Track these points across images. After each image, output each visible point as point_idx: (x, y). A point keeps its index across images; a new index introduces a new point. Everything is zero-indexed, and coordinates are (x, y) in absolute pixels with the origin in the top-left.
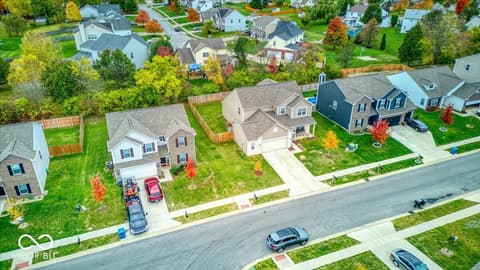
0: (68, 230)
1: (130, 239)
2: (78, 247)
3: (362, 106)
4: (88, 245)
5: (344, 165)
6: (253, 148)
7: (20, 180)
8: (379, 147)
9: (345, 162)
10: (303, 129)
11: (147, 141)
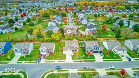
0: (30, 60)
1: (37, 63)
2: (30, 62)
3: (89, 48)
4: (32, 62)
5: (80, 59)
6: (64, 52)
7: (27, 51)
8: (89, 57)
9: (80, 58)
10: (77, 51)
11: (45, 48)
